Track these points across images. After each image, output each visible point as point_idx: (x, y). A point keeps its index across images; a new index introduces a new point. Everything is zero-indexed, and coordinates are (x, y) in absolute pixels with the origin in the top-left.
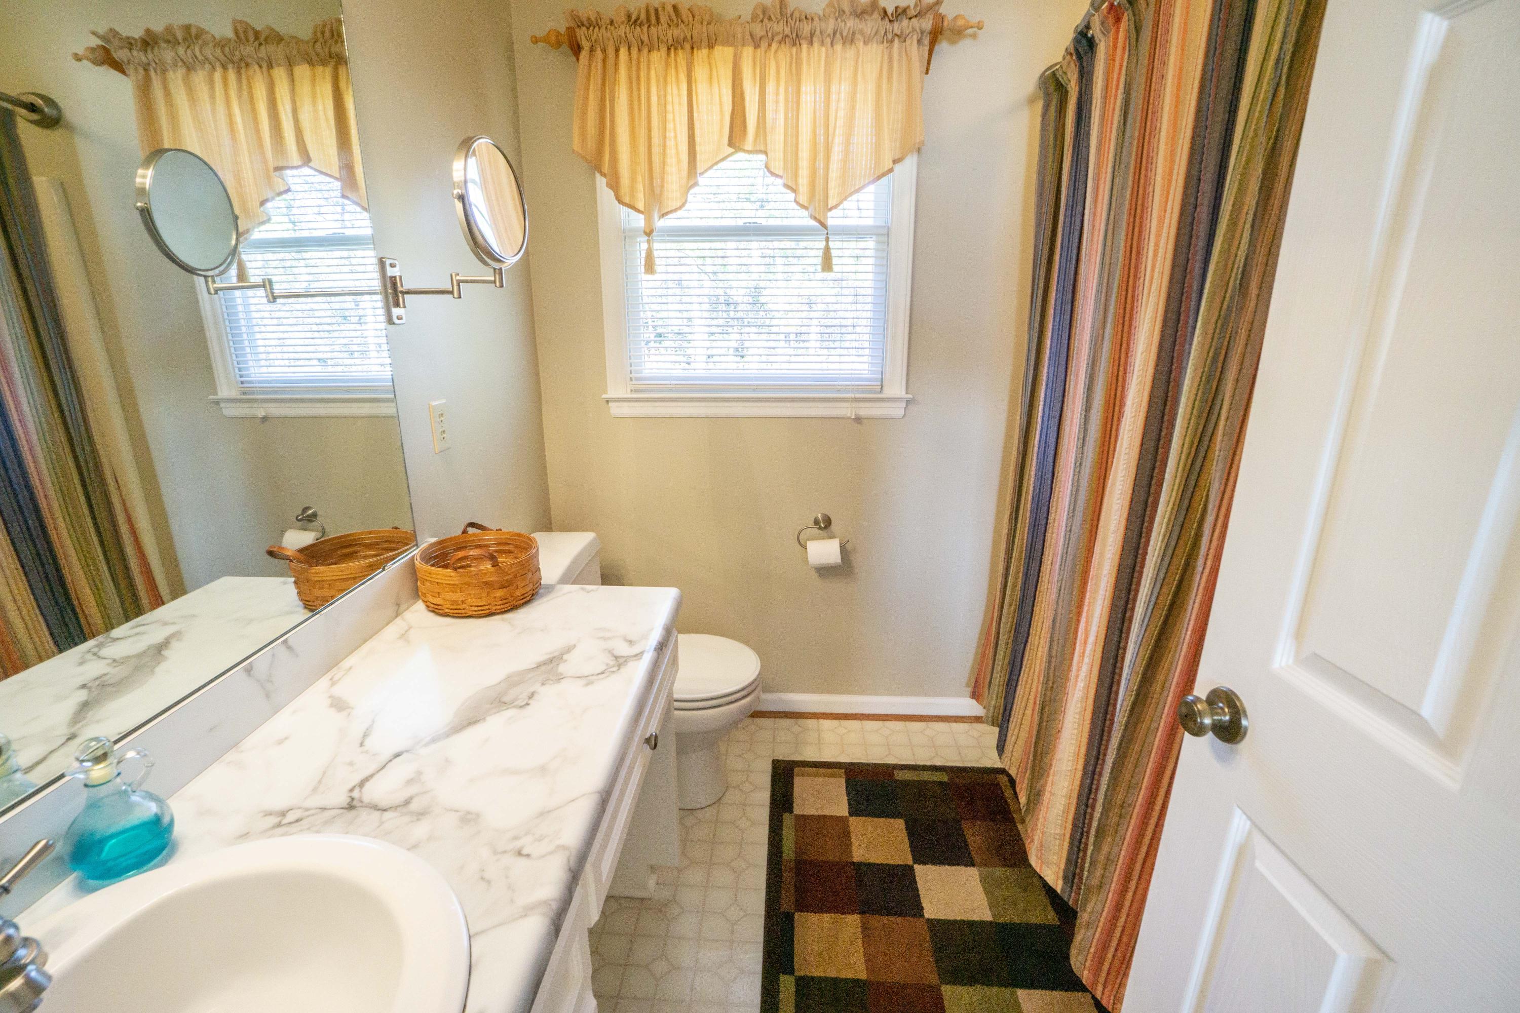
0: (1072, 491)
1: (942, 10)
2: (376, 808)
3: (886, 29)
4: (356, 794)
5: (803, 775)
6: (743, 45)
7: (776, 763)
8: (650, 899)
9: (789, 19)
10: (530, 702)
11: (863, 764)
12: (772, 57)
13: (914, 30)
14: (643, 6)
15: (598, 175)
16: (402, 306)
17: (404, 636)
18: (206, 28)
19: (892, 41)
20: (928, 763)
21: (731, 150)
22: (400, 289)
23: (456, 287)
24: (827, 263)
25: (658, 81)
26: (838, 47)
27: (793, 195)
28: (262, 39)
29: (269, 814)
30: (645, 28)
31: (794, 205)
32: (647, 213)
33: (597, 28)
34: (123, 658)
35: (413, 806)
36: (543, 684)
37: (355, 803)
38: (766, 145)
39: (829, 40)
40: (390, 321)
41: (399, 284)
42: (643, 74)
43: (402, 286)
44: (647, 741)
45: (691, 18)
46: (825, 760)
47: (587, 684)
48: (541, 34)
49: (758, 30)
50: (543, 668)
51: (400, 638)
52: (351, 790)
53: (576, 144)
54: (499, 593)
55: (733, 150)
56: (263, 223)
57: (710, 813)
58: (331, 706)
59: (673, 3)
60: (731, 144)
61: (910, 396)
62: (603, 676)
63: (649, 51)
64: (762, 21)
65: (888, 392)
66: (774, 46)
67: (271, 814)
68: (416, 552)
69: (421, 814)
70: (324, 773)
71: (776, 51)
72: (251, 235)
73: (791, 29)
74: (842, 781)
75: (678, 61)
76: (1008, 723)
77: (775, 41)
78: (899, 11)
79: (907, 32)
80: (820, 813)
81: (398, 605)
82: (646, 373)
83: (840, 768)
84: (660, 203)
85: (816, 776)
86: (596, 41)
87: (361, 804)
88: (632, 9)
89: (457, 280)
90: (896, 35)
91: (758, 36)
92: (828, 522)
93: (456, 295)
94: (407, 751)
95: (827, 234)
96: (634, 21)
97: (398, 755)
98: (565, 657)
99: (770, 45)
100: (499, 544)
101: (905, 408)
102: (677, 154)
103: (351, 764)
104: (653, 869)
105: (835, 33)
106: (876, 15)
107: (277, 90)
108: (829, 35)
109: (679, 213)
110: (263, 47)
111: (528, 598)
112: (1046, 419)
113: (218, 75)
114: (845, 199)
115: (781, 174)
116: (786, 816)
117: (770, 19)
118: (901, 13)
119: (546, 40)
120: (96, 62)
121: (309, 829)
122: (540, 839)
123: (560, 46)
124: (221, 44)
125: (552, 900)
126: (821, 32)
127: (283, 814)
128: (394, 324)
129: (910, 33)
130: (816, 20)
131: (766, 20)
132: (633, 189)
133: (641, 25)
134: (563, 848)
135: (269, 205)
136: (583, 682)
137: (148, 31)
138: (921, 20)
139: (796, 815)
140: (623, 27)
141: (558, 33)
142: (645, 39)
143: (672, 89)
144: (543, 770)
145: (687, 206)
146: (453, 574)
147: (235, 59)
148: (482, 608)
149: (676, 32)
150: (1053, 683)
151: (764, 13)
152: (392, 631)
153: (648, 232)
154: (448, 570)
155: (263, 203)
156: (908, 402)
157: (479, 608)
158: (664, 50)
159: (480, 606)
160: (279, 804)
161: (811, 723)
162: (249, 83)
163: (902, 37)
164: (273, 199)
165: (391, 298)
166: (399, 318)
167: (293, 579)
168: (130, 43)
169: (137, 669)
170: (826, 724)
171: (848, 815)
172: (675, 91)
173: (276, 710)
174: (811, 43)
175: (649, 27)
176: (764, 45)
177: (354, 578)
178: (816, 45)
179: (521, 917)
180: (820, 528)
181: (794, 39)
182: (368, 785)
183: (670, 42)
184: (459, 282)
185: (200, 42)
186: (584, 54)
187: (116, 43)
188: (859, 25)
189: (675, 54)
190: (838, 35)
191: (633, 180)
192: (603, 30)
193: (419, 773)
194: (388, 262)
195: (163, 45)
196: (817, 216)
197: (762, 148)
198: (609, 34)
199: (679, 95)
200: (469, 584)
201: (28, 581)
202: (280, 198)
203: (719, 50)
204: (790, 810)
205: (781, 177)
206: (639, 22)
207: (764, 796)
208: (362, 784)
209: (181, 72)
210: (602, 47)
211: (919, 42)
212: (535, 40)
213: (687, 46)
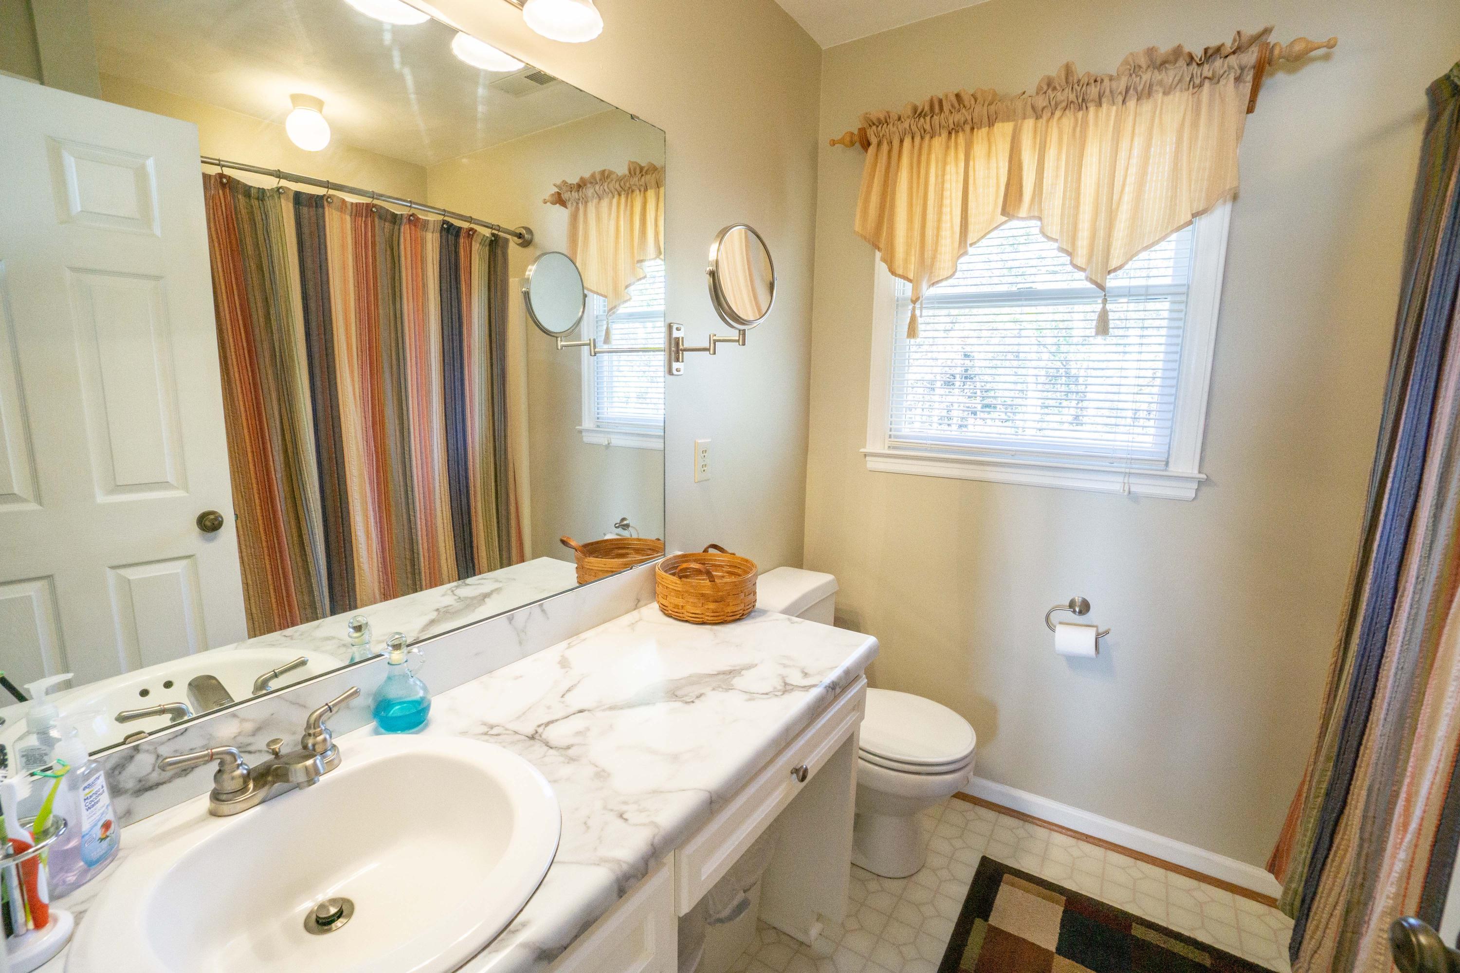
0: (1409, 614)
1: (1272, 39)
2: (547, 744)
3: (1192, 74)
4: (540, 730)
5: (1013, 885)
6: (1024, 118)
7: (985, 861)
8: (809, 946)
9: (1076, 86)
10: (696, 701)
11: (1089, 899)
12: (1055, 123)
13: (1230, 68)
14: (928, 98)
15: (877, 251)
16: (681, 360)
17: (632, 625)
18: (614, 170)
19: (1201, 85)
20: (1186, 933)
21: (1004, 219)
22: (681, 347)
23: (712, 345)
24: (1103, 326)
25: (937, 162)
26: (1132, 103)
27: (1069, 258)
28: (644, 171)
29: (484, 724)
30: (928, 118)
31: (1070, 268)
32: (915, 282)
33: (885, 125)
34: (465, 598)
35: (571, 752)
36: (714, 689)
37: (537, 736)
38: (1041, 210)
39: (1120, 99)
40: (670, 372)
41: (681, 344)
42: (924, 158)
43: (683, 345)
44: (796, 771)
45: (973, 102)
46: (1045, 878)
47: (750, 700)
48: (837, 137)
49: (1041, 102)
50: (721, 676)
51: (629, 626)
52: (539, 726)
53: (858, 227)
54: (712, 606)
55: (1007, 219)
56: (626, 301)
57: (895, 886)
58: (559, 663)
59: (956, 92)
60: (1004, 212)
61: (1204, 476)
62: (766, 696)
63: (932, 138)
64: (1045, 93)
65: (1175, 469)
66: (1058, 113)
67: (485, 725)
68: (661, 561)
69: (572, 760)
70: (530, 708)
71: (1060, 118)
72: (617, 310)
73: (1077, 93)
74: (1059, 910)
75: (959, 141)
76: (1307, 920)
77: (1059, 108)
78: (1210, 52)
79: (1222, 72)
80: (1022, 936)
81: (639, 601)
82: (906, 430)
83: (1061, 894)
84: (931, 273)
85: (1028, 892)
86: (883, 136)
87: (539, 738)
88: (918, 103)
89: (714, 340)
90: (1206, 78)
91: (1040, 109)
92: (1085, 607)
93: (711, 352)
94: (589, 710)
95: (1105, 295)
96: (918, 113)
97: (581, 711)
98: (743, 672)
99: (1053, 114)
100: (730, 566)
101: (1197, 490)
102: (952, 227)
103: (549, 708)
104: (819, 917)
105: (1127, 90)
106: (1182, 63)
107: (648, 206)
108: (1120, 93)
109: (951, 282)
110: (643, 178)
111: (738, 617)
112: (1390, 517)
113: (615, 201)
114: (1131, 259)
115: (1057, 238)
116: (978, 922)
117: (1055, 89)
118: (1210, 54)
119: (841, 141)
120: (554, 203)
121: (500, 743)
122: (641, 811)
123: (853, 145)
124: (620, 180)
125: (625, 862)
126: (1111, 92)
127: (492, 727)
128: (673, 375)
129: (1225, 72)
130: (1106, 81)
131: (1050, 91)
132: (906, 261)
133: (925, 115)
134: (654, 824)
135: (632, 288)
136: (747, 696)
137: (582, 178)
138: (1242, 55)
139: (989, 925)
140: (908, 121)
141: (852, 134)
142: (928, 127)
143: (951, 168)
144: (675, 758)
145: (957, 275)
146: (678, 582)
147: (626, 188)
148: (697, 616)
149: (958, 117)
150: (1364, 879)
151: (1049, 85)
152: (627, 619)
153: (914, 299)
154: (675, 578)
155: (627, 287)
156: (1200, 483)
157: (693, 615)
158: (945, 134)
159: (695, 614)
160: (492, 721)
161: (1041, 832)
162: (632, 202)
163: (1214, 79)
164: (634, 283)
165: (673, 354)
166: (677, 370)
167: (576, 565)
168: (571, 188)
169: (468, 607)
170: (1059, 839)
171: (1054, 950)
172: (953, 170)
173: (525, 656)
174: (1100, 104)
175: (932, 116)
176: (1046, 115)
177: (612, 572)
178: (1104, 105)
179: (595, 864)
180: (1074, 612)
181: (1082, 104)
182: (551, 726)
183: (952, 126)
184: (715, 341)
185: (609, 180)
186: (872, 150)
187: (564, 188)
188: (1158, 76)
189: (956, 138)
190: (1131, 91)
191: (908, 253)
192: (891, 125)
193: (588, 729)
194: (675, 327)
195: (589, 185)
196: (1093, 278)
197: (1036, 214)
198: (895, 129)
199: (957, 173)
200: (690, 593)
201: (455, 541)
202: (640, 282)
203: (998, 126)
204: (986, 918)
205: (1056, 240)
206: (923, 114)
207: (961, 891)
208: (547, 724)
209: (595, 201)
210: (889, 139)
211: (1238, 79)
212: (833, 143)
213: (967, 128)
